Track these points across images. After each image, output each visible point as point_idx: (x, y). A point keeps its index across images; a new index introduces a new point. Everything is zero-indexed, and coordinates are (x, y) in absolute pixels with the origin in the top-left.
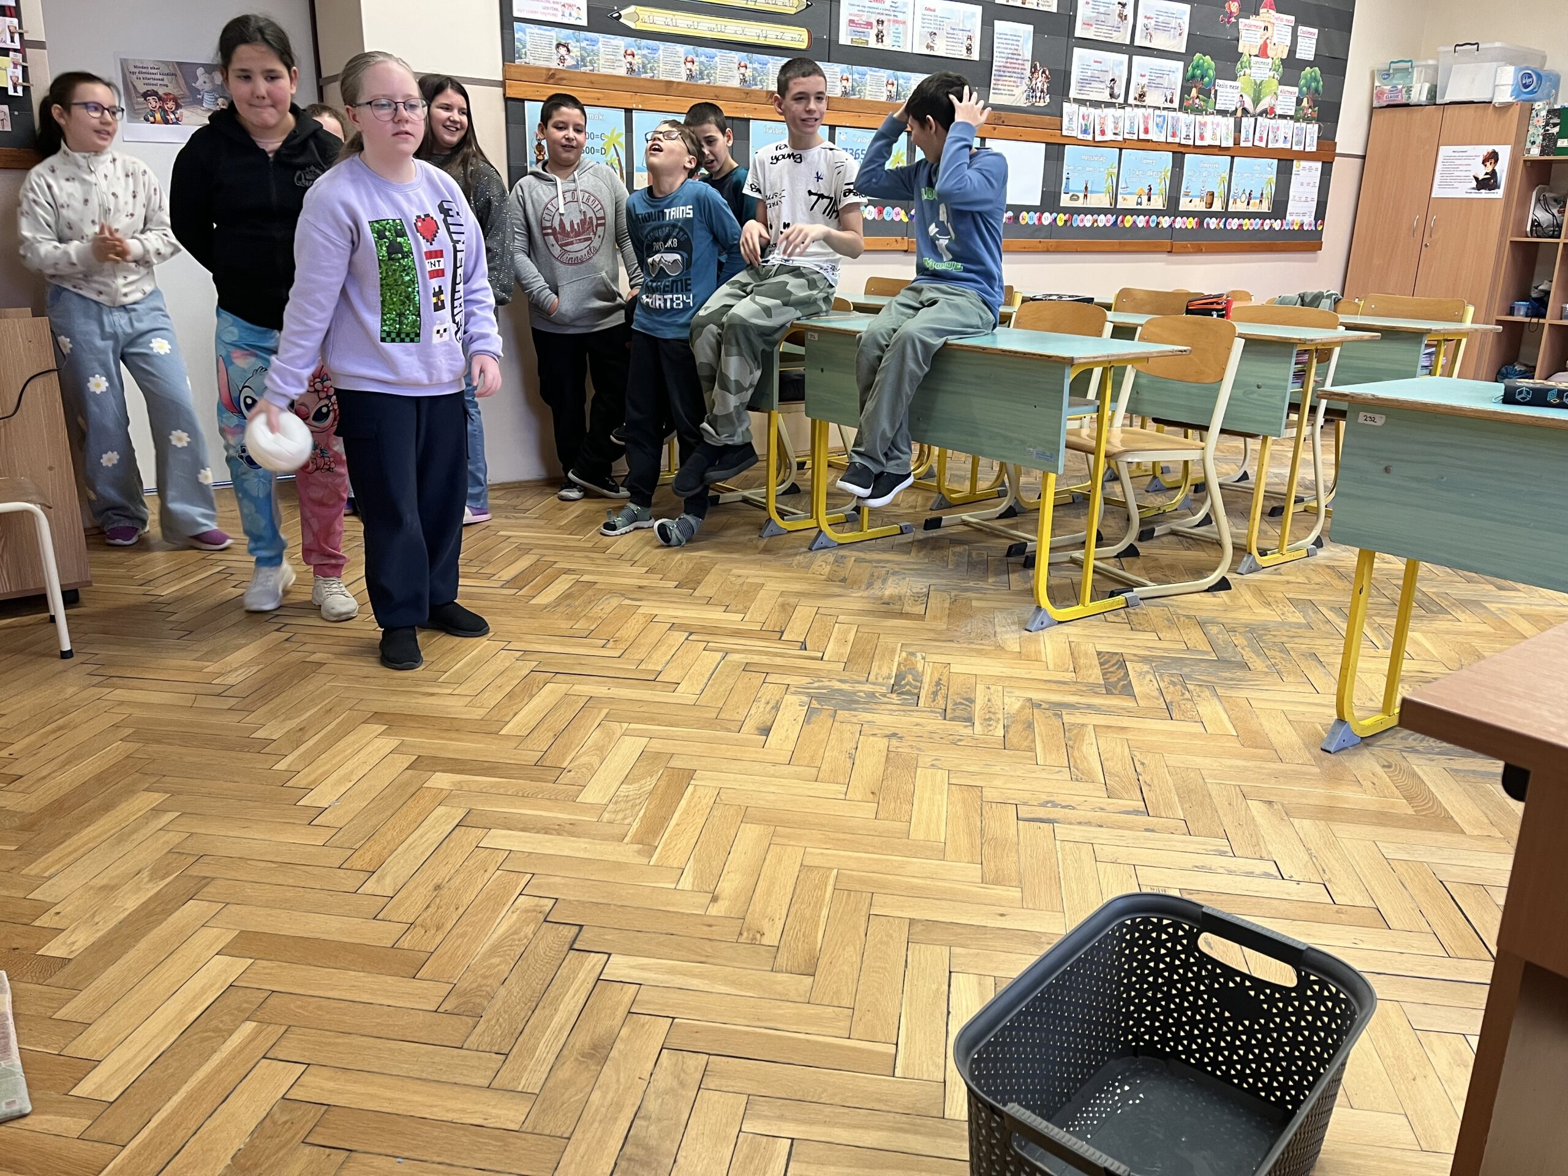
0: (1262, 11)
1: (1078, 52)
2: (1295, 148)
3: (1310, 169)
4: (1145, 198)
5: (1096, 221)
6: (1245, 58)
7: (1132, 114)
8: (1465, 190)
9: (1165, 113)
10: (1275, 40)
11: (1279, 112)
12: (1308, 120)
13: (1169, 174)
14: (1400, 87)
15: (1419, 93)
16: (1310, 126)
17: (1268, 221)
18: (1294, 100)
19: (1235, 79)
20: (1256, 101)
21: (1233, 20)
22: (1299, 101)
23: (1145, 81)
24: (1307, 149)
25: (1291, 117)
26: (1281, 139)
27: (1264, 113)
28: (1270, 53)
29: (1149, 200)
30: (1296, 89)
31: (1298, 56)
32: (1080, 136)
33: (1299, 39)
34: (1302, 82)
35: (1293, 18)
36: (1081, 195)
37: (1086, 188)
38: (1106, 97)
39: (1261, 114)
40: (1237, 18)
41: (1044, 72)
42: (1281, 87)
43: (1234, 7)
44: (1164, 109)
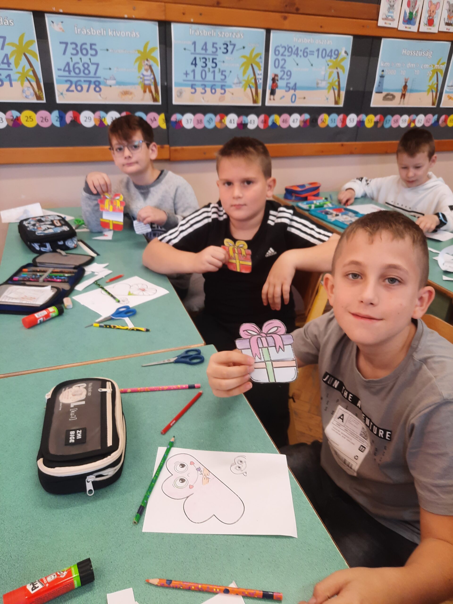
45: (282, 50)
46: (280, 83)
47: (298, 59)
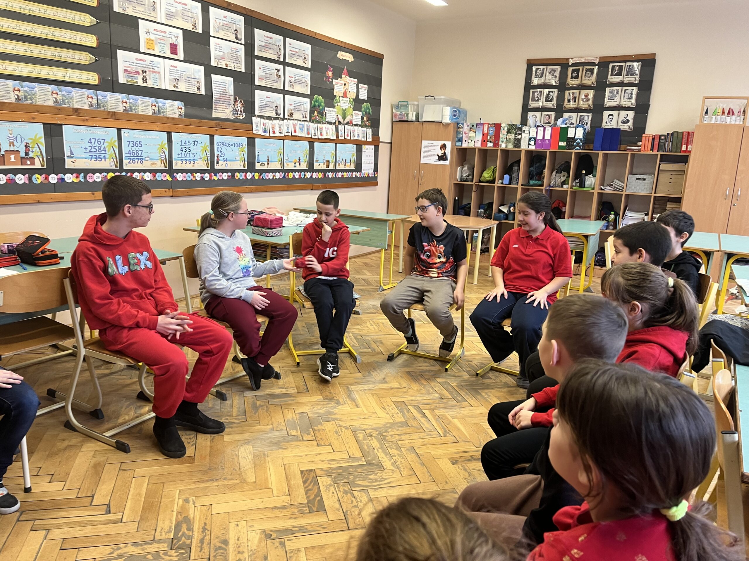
0: (343, 76)
1: (257, 92)
2: (363, 139)
3: (370, 149)
4: (298, 164)
5: (275, 176)
6: (337, 98)
7: (287, 123)
8: (433, 160)
9: (303, 123)
10: (350, 90)
11: (354, 123)
12: (367, 127)
13: (308, 152)
14: (404, 113)
15: (412, 117)
16: (368, 129)
17: (354, 173)
18: (360, 117)
19: (333, 107)
20: (344, 118)
21: (330, 80)
22: (362, 118)
23: (292, 107)
24: (368, 140)
25: (360, 126)
26: (356, 135)
27: (348, 123)
28: (348, 96)
29: (300, 165)
30: (360, 113)
31: (360, 98)
32: (263, 134)
33: (360, 90)
34: (363, 109)
35: (356, 80)
36: (266, 163)
37: (268, 160)
38: (273, 114)
39: (347, 124)
40: (332, 79)
41: (241, 102)
42: (354, 112)
43: (330, 74)
44: (303, 121)
45: (220, 144)
46: (220, 158)
47: (226, 147)
